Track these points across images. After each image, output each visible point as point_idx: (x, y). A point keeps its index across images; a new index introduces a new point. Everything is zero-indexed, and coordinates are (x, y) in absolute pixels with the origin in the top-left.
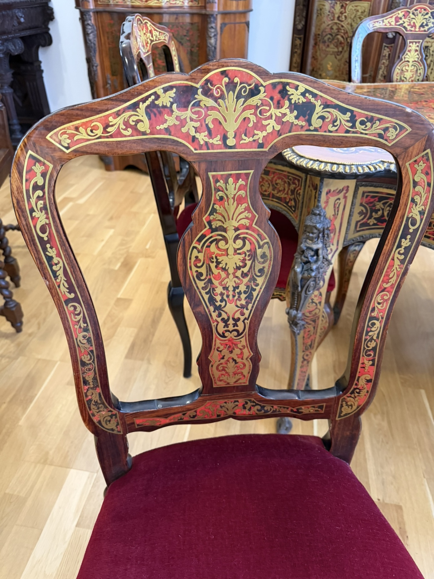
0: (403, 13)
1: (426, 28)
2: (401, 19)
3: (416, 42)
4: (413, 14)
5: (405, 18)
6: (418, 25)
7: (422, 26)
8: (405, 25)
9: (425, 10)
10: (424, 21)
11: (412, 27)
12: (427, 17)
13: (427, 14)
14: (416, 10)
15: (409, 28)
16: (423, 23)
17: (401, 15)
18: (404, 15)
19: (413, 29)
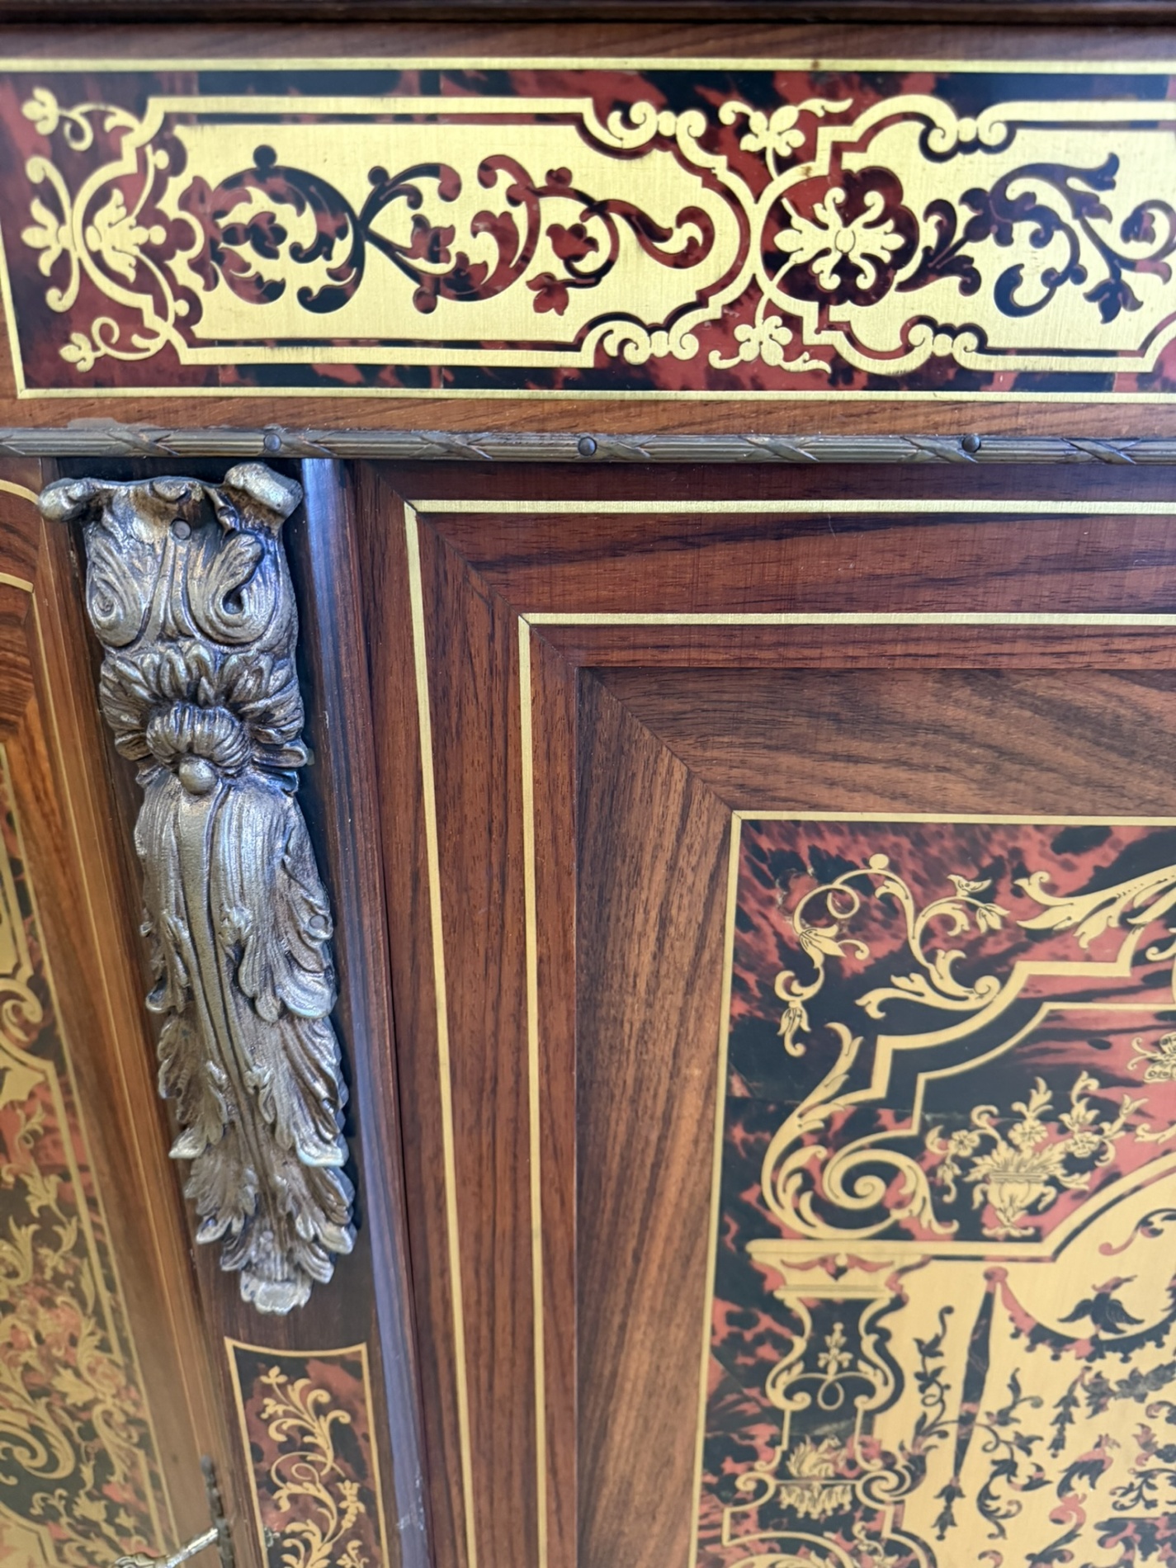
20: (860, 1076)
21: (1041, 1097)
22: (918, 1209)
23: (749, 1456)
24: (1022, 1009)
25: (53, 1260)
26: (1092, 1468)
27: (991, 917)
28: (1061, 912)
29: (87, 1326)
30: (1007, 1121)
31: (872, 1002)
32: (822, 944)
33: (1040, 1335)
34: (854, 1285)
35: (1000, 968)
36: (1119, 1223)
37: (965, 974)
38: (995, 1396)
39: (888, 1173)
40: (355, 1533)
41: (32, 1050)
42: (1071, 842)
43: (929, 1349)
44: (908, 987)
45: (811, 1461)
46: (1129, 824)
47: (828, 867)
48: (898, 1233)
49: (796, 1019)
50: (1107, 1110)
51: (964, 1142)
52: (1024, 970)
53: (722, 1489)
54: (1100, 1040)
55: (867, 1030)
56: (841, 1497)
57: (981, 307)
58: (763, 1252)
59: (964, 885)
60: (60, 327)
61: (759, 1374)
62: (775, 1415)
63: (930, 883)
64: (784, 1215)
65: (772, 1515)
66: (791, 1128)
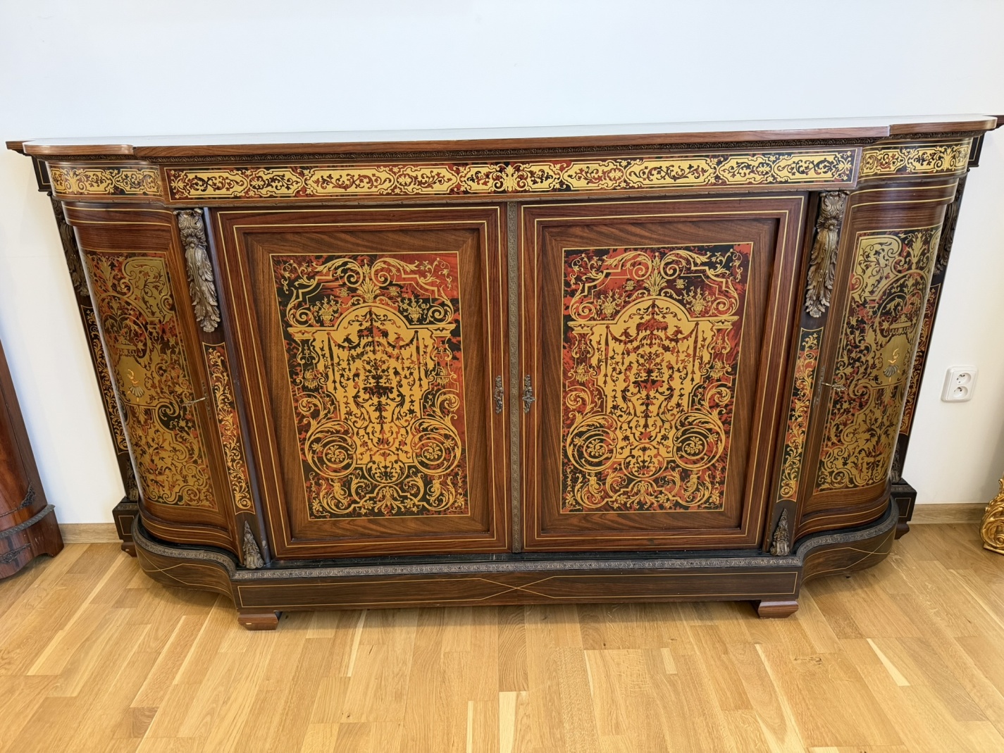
20: (297, 297)
21: (326, 300)
22: (312, 321)
23: (297, 374)
24: (318, 285)
25: (174, 357)
26: (357, 375)
27: (310, 269)
28: (319, 268)
29: (181, 372)
30: (322, 304)
31: (296, 283)
32: (287, 275)
33: (340, 346)
34: (306, 336)
35: (313, 277)
36: (345, 323)
37: (309, 279)
38: (336, 360)
39: (306, 314)
40: (227, 385)
41: (171, 310)
42: (318, 258)
43: (322, 349)
44: (301, 281)
45: (308, 375)
46: (325, 254)
47: (285, 262)
48: (310, 326)
49: (286, 288)
50: (337, 302)
51: (316, 308)
52: (317, 278)
53: (294, 382)
54: (332, 289)
55: (297, 289)
56: (315, 384)
57: (274, 189)
58: (290, 330)
59: (305, 265)
60: (175, 194)
61: (295, 356)
62: (299, 364)
63: (300, 265)
64: (292, 323)
65: (305, 388)
66: (289, 306)
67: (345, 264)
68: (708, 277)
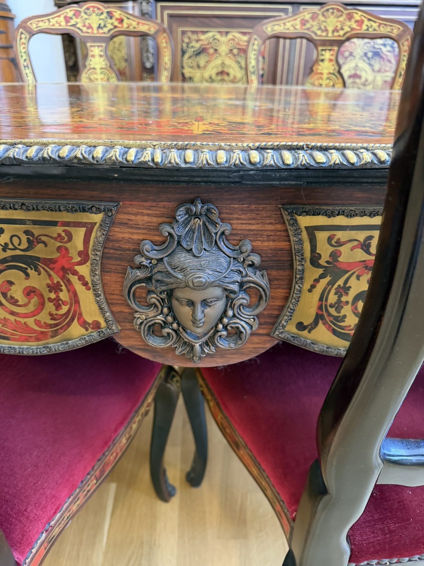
0: (73, 12)
1: (106, 30)
2: (71, 18)
3: (98, 46)
4: (85, 13)
5: (77, 17)
6: (95, 26)
7: (99, 27)
8: (80, 25)
9: (99, 9)
10: (101, 22)
11: (88, 28)
12: (103, 17)
13: (102, 13)
14: (88, 9)
15: (84, 29)
16: (100, 24)
17: (70, 14)
18: (74, 15)
19: (90, 31)
20: (190, 54)
24: (201, 46)
27: (197, 38)
28: (201, 37)
39: (193, 63)
44: (192, 45)
48: (194, 69)
51: (198, 60)
58: (184, 71)
64: (185, 67)
67: (214, 36)
68: (382, 52)
